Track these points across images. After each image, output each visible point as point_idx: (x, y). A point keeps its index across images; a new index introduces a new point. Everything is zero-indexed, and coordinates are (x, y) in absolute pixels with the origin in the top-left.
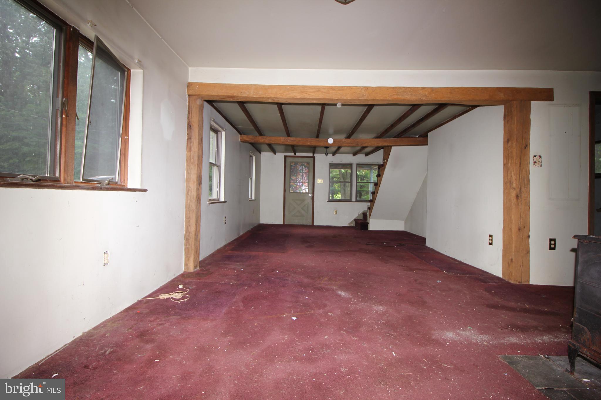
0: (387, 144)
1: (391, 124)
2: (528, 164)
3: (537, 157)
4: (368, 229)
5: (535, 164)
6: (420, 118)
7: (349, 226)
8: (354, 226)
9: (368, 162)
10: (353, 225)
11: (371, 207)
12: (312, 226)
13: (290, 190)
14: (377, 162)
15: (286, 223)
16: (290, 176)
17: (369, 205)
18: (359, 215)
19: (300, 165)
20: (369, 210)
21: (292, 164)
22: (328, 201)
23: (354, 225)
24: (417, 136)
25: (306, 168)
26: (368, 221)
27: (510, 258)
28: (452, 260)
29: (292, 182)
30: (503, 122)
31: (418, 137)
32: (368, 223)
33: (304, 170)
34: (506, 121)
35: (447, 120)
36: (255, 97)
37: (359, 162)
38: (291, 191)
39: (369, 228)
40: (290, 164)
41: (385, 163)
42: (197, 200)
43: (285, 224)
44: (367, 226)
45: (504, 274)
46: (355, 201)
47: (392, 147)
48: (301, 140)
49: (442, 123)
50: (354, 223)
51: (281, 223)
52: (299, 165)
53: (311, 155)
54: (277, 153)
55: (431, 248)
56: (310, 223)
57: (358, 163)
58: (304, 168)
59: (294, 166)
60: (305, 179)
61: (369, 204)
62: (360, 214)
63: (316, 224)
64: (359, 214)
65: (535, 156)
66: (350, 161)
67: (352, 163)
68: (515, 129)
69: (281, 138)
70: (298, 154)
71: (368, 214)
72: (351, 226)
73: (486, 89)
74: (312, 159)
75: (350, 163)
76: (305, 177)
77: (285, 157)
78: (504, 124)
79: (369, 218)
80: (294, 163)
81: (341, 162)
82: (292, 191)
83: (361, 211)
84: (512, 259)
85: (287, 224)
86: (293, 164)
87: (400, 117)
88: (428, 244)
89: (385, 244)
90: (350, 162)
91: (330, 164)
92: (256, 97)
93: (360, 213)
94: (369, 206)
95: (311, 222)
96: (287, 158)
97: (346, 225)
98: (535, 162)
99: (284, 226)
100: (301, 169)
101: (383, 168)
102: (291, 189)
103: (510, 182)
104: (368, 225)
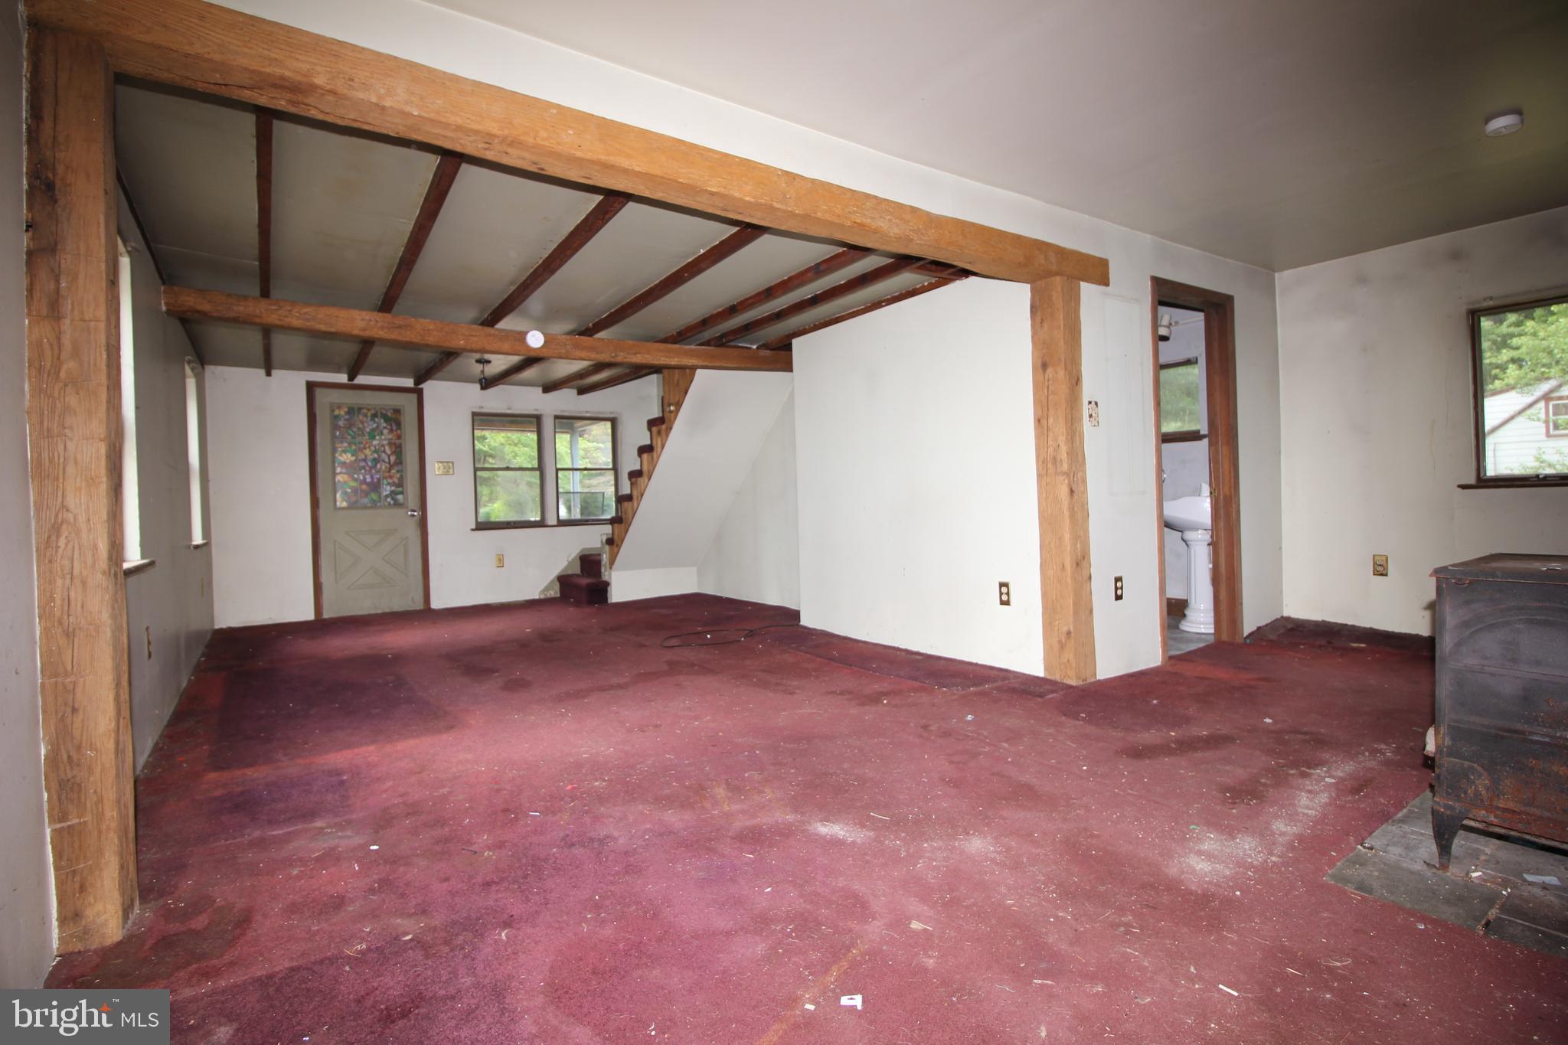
0: (691, 361)
1: (731, 304)
2: (1081, 419)
3: (1093, 403)
4: (609, 602)
5: (1091, 419)
6: (806, 298)
7: (542, 597)
8: (558, 595)
9: (587, 412)
10: (554, 592)
11: (616, 537)
12: (427, 614)
13: (335, 501)
14: (611, 413)
15: (326, 615)
16: (334, 450)
17: (611, 532)
18: (570, 564)
19: (369, 414)
20: (607, 548)
21: (337, 412)
22: (473, 530)
23: (556, 593)
24: (754, 347)
25: (391, 425)
26: (605, 577)
27: (1065, 629)
28: (903, 653)
29: (341, 473)
30: (1029, 322)
31: (758, 348)
32: (607, 584)
33: (385, 431)
34: (1038, 320)
35: (855, 310)
36: (416, 113)
37: (562, 411)
38: (338, 504)
39: (611, 598)
40: (333, 411)
41: (672, 415)
42: (113, 572)
43: (325, 620)
44: (606, 591)
45: (1048, 667)
46: (555, 523)
47: (696, 369)
48: (431, 327)
49: (837, 316)
50: (557, 587)
51: (307, 614)
52: (366, 415)
53: (409, 383)
54: (275, 372)
55: (822, 631)
56: (419, 605)
57: (559, 413)
58: (385, 425)
59: (347, 417)
60: (392, 462)
61: (608, 529)
62: (573, 560)
63: (436, 604)
64: (570, 560)
65: (1090, 403)
66: (536, 407)
67: (542, 412)
68: (1062, 341)
69: (355, 313)
70: (361, 379)
71: (605, 558)
72: (548, 596)
73: (1018, 239)
74: (414, 397)
75: (535, 413)
76: (393, 453)
77: (311, 387)
78: (1033, 326)
79: (611, 568)
80: (346, 410)
81: (509, 409)
82: (345, 504)
83: (574, 552)
84: (1069, 633)
85: (331, 619)
86: (342, 413)
87: (768, 286)
88: (806, 621)
89: (709, 636)
90: (537, 410)
91: (474, 414)
92: (419, 116)
93: (573, 556)
94: (611, 536)
95: (419, 596)
96: (319, 393)
97: (535, 594)
98: (1091, 416)
99: (319, 627)
100: (373, 430)
101: (664, 427)
102: (338, 496)
103: (1055, 459)
104: (609, 589)
